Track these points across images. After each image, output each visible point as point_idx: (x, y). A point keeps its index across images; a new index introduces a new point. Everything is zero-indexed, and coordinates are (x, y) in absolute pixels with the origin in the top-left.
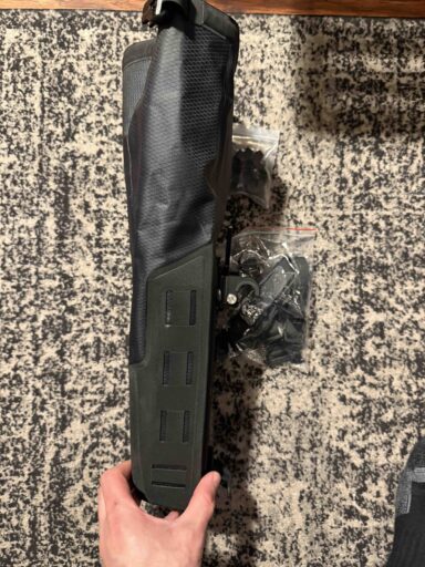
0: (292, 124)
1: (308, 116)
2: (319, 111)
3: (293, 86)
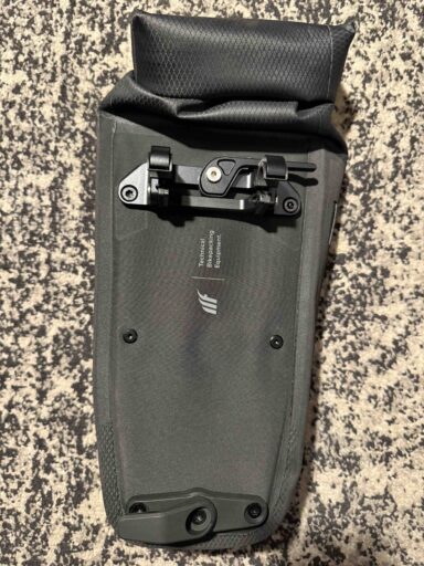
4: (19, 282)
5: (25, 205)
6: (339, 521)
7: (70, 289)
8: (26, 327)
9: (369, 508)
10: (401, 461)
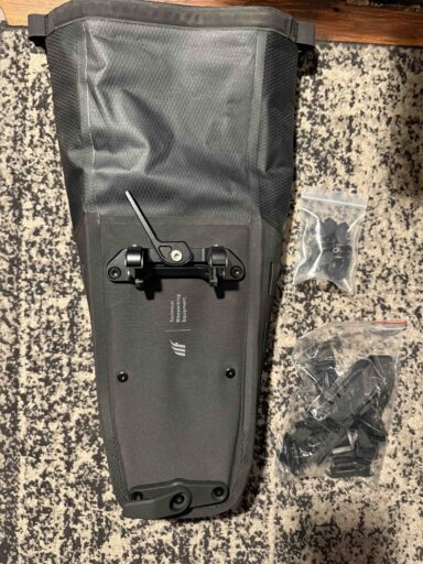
0: (384, 187)
1: (404, 177)
2: (417, 171)
3: (388, 139)
4: (47, 381)
5: (49, 322)
6: (298, 545)
7: (87, 384)
8: (54, 415)
9: (320, 533)
10: (342, 497)
